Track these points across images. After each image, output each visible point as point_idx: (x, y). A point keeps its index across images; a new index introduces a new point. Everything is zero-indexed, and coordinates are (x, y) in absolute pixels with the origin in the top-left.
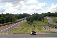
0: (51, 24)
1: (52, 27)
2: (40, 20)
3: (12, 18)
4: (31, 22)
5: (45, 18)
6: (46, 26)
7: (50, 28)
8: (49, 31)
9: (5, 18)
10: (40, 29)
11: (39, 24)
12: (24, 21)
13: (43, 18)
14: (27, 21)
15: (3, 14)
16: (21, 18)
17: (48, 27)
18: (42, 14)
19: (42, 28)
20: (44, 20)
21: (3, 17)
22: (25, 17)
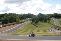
0: (57, 26)
1: (58, 29)
2: (46, 21)
3: (16, 18)
4: (36, 23)
5: (51, 19)
6: (51, 28)
7: (56, 30)
8: (56, 33)
9: (8, 18)
10: (45, 30)
11: (45, 26)
12: (28, 22)
13: (49, 19)
14: (31, 22)
15: (6, 14)
16: (25, 19)
17: (54, 30)
18: (47, 15)
19: (47, 30)
20: (50, 21)
21: (6, 17)
22: (29, 18)
